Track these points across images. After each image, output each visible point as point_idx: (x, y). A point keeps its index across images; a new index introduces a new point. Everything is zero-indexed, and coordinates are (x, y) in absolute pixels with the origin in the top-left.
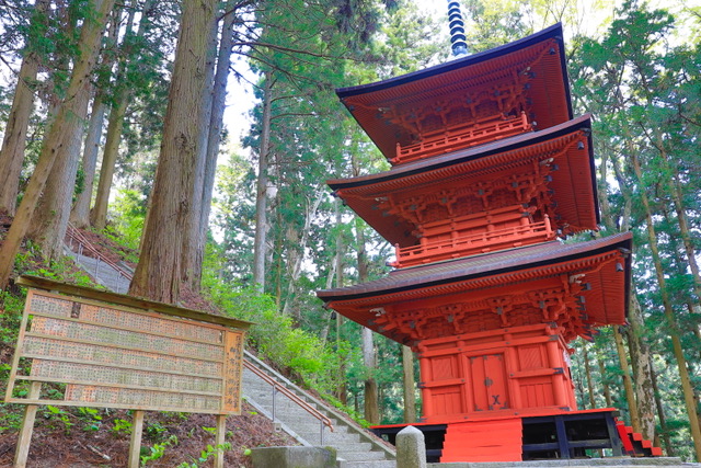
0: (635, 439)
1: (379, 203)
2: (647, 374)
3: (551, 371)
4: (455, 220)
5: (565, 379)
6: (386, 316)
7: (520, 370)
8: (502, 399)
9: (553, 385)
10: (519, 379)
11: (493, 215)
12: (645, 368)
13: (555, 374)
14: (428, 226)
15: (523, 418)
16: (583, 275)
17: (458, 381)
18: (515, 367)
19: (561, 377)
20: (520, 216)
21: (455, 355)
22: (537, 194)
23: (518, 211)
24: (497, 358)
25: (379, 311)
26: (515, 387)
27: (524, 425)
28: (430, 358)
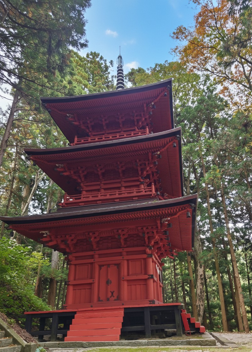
0: (192, 322)
1: (58, 167)
2: (202, 279)
3: (146, 277)
4: (103, 182)
5: (154, 281)
6: (50, 236)
7: (128, 275)
8: (115, 294)
9: (146, 286)
10: (128, 281)
11: (125, 182)
12: (201, 276)
13: (148, 278)
14: (87, 184)
15: (125, 308)
16: (169, 219)
17: (90, 281)
18: (126, 273)
19: (152, 281)
20: (138, 183)
21: (92, 263)
22: (150, 172)
23: (138, 181)
24: (116, 267)
25: (46, 233)
26: (125, 285)
27: (125, 313)
28: (75, 265)
